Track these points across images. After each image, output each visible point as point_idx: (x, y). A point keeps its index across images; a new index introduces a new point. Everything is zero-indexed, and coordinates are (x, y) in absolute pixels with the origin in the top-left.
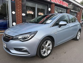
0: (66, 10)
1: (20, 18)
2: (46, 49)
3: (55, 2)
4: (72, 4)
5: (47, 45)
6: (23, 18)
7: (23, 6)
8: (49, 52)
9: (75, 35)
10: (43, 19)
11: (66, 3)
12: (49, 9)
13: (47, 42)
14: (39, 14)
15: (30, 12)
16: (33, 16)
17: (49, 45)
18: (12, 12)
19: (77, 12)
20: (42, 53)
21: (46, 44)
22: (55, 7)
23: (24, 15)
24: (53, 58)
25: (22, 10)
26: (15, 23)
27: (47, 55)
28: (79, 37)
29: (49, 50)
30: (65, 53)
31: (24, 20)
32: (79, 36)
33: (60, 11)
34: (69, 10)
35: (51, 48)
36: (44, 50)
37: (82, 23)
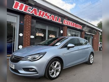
0: (80, 32)
1: (28, 41)
2: (54, 70)
3: (68, 24)
4: (86, 26)
5: (55, 67)
6: (32, 41)
7: (32, 28)
8: (58, 73)
9: (87, 58)
10: (54, 42)
11: (80, 25)
12: (62, 32)
13: (55, 63)
14: (50, 36)
15: (39, 34)
16: (43, 39)
17: (58, 66)
18: (19, 34)
19: (94, 34)
20: (50, 74)
21: (54, 65)
22: (68, 29)
23: (32, 37)
24: (62, 80)
25: (31, 32)
26: (21, 46)
27: (55, 76)
28: (92, 61)
29: (58, 72)
30: (75, 75)
31: (32, 43)
32: (93, 59)
33: (74, 33)
34: (84, 32)
35: (60, 70)
36: (53, 71)
37: (101, 47)
